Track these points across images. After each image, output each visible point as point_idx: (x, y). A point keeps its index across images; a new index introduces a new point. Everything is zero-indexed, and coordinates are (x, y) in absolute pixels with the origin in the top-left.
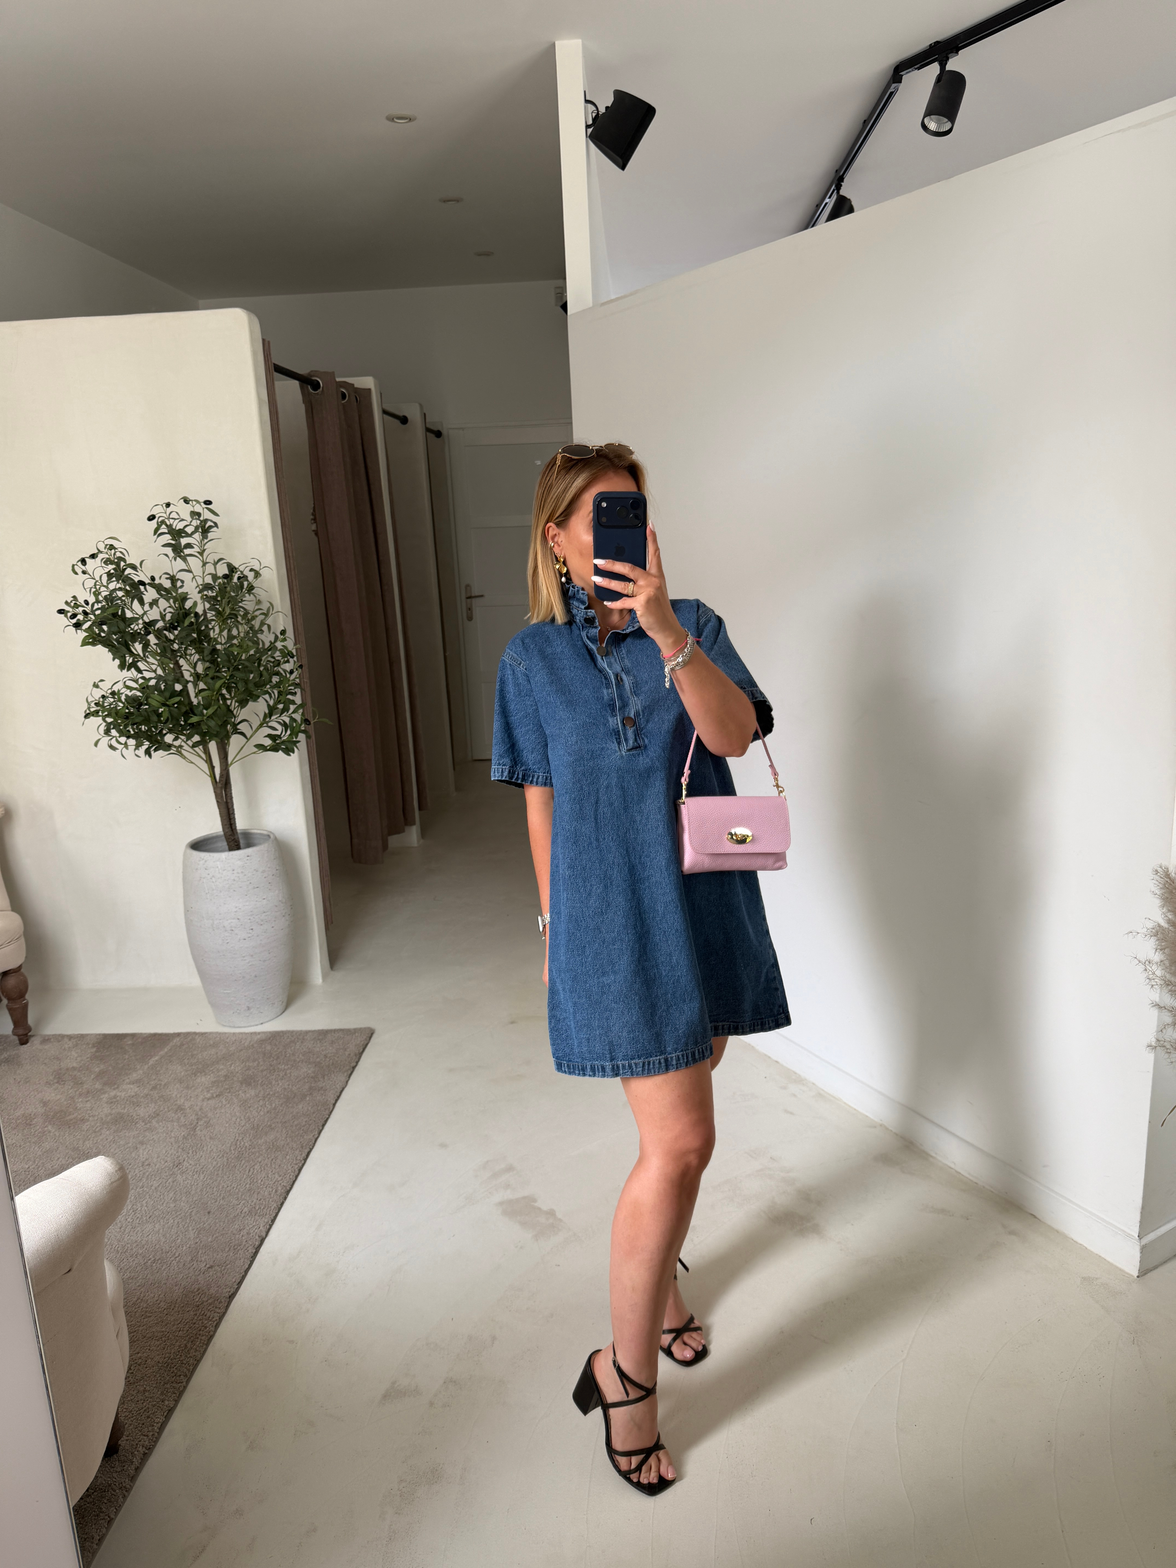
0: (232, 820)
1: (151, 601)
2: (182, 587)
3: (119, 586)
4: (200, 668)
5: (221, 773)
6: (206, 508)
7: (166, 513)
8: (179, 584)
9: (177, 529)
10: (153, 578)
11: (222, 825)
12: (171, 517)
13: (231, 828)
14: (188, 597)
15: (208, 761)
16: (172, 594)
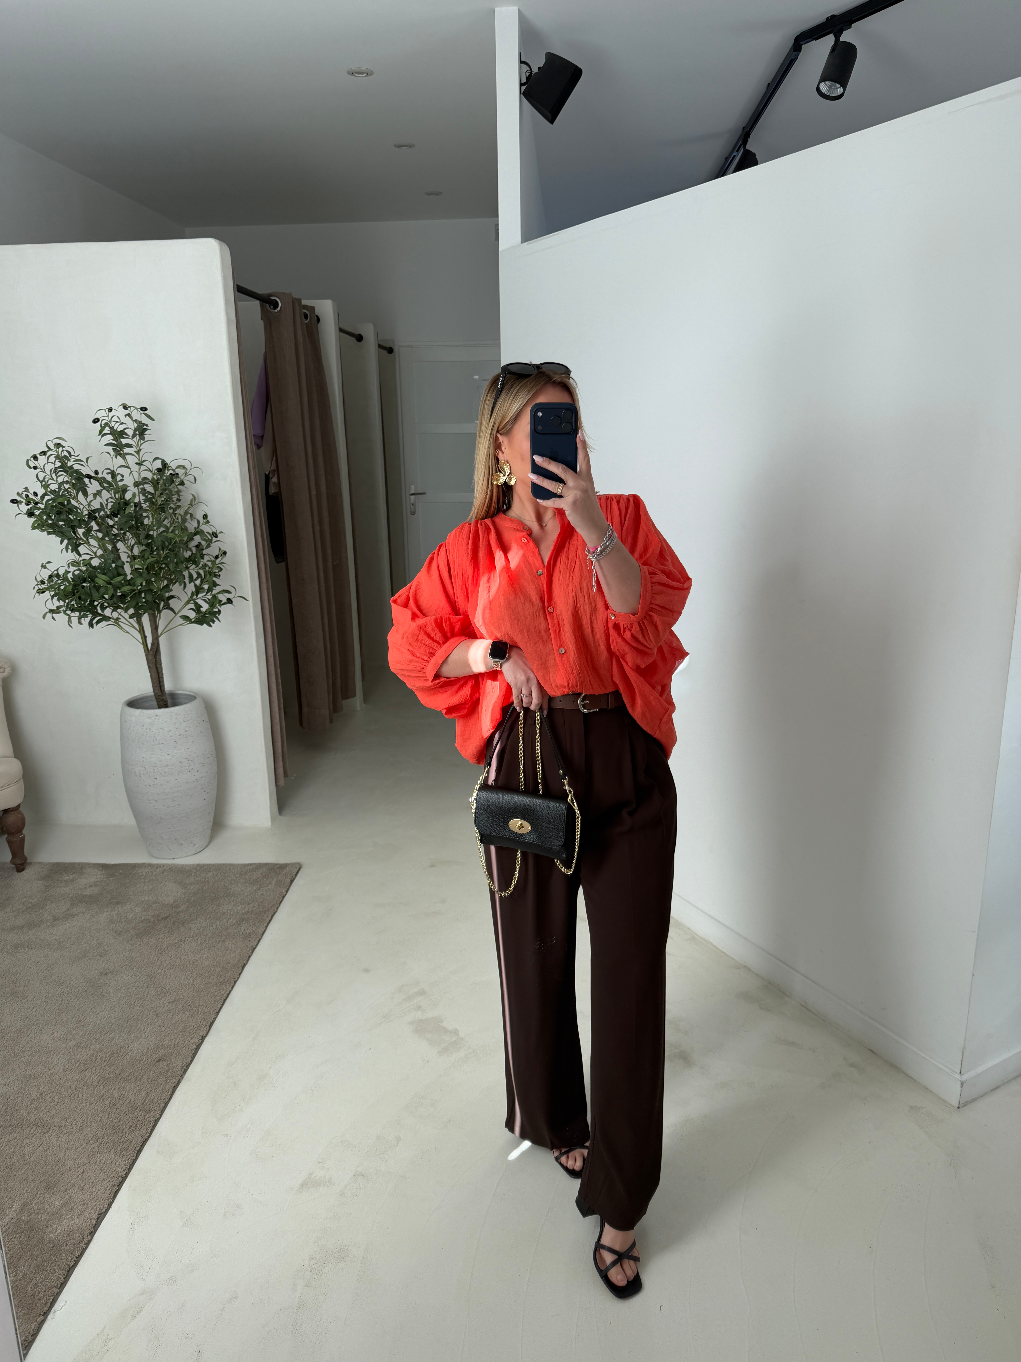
0: (161, 683)
1: (96, 492)
2: (122, 480)
3: (66, 479)
4: (136, 551)
5: (153, 641)
6: (143, 413)
7: (108, 417)
8: (119, 478)
9: (119, 430)
10: (96, 472)
11: (153, 687)
12: (112, 420)
13: (161, 689)
14: (128, 489)
15: (142, 631)
16: (113, 486)
